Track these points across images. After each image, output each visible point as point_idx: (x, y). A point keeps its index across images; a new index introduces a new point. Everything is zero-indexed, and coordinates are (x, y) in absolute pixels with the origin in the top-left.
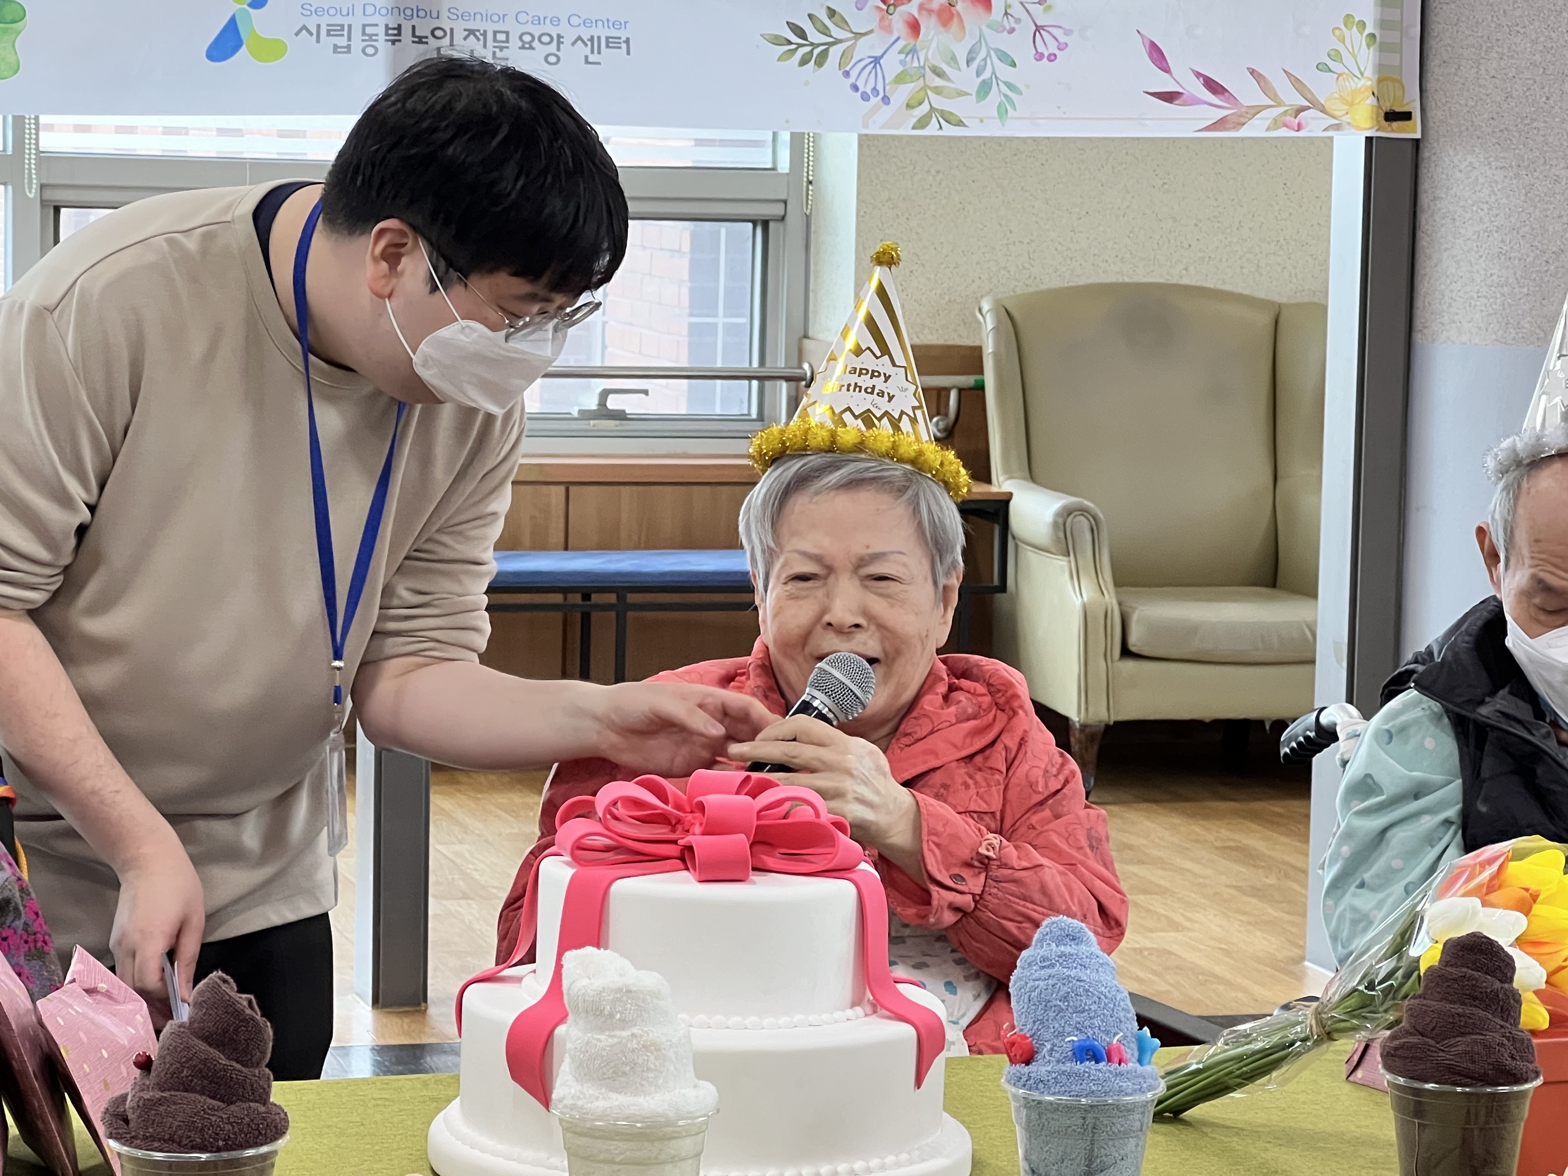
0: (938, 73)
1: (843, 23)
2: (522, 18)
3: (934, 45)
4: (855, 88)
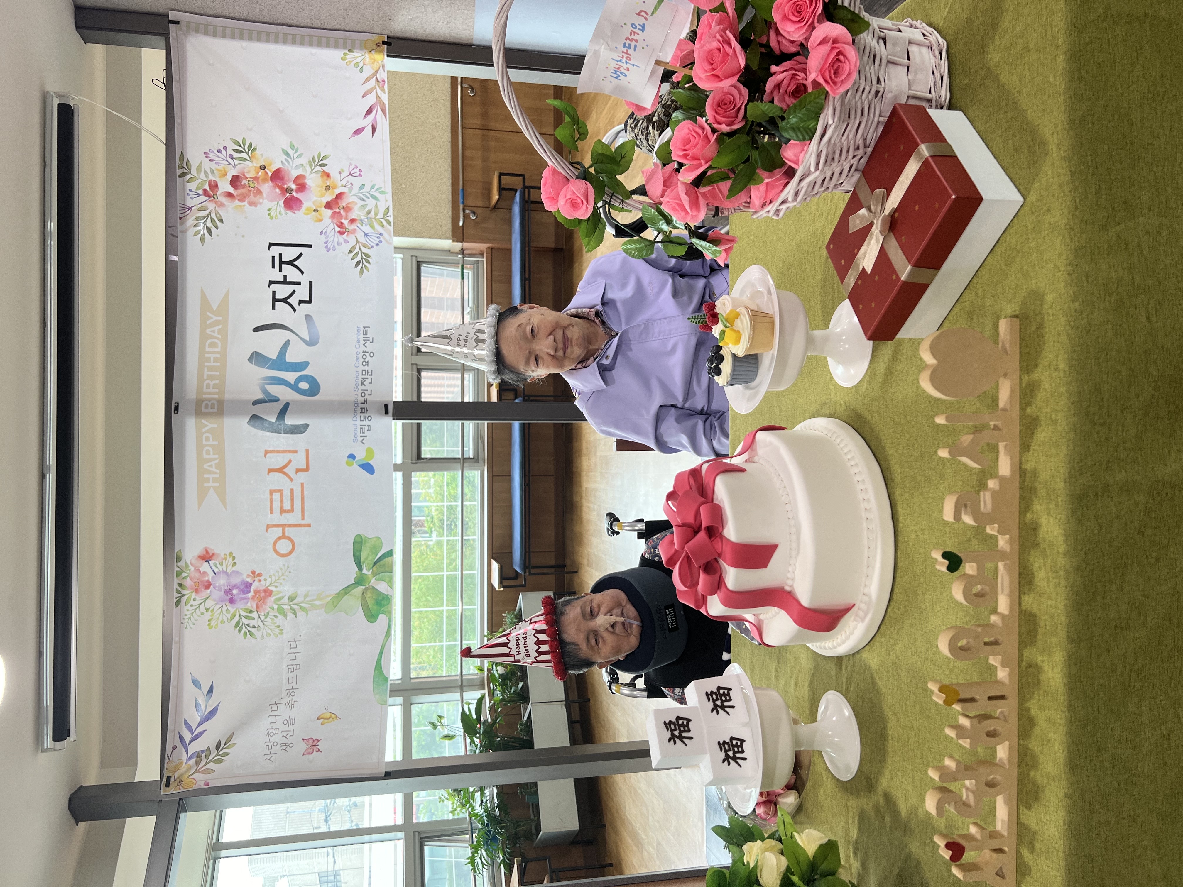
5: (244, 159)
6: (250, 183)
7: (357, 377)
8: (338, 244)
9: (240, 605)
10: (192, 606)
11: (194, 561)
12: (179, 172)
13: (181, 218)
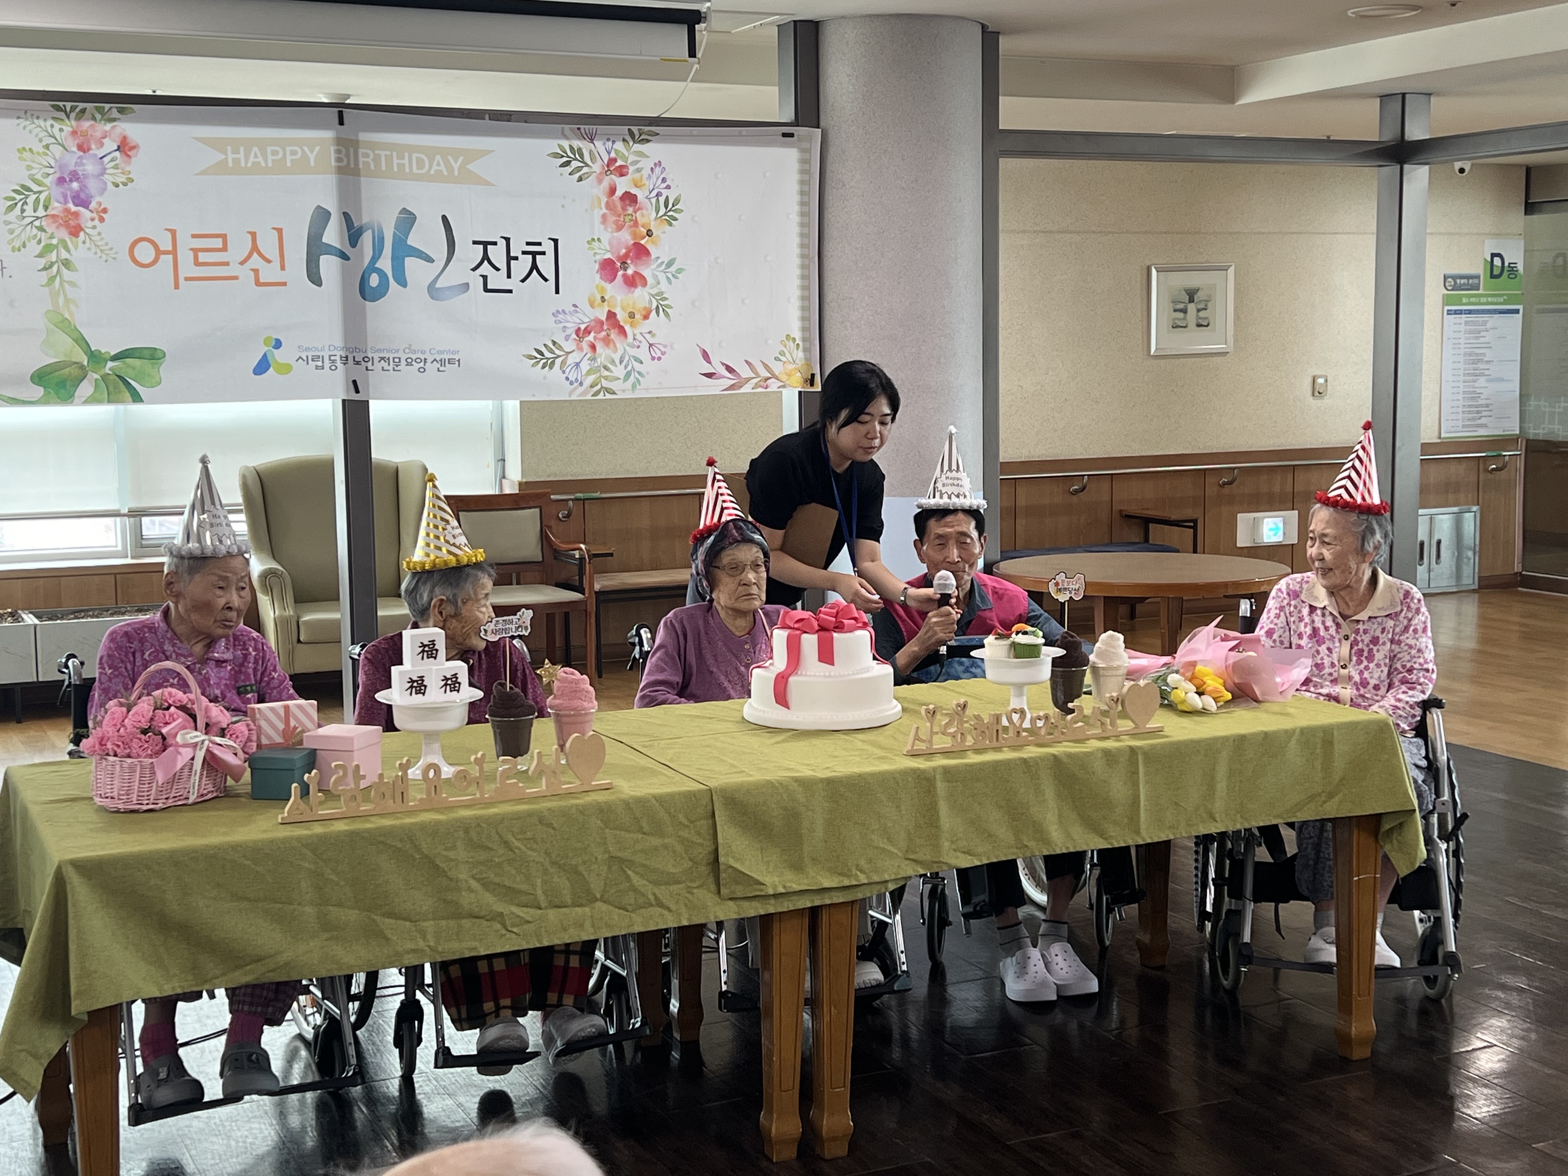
0: (606, 368)
1: (560, 348)
2: (407, 351)
3: (603, 356)
4: (567, 379)
5: (657, 211)
6: (630, 217)
7: (389, 351)
8: (565, 327)
9: (56, 192)
10: (52, 126)
11: (118, 131)
12: (635, 129)
13: (579, 129)
